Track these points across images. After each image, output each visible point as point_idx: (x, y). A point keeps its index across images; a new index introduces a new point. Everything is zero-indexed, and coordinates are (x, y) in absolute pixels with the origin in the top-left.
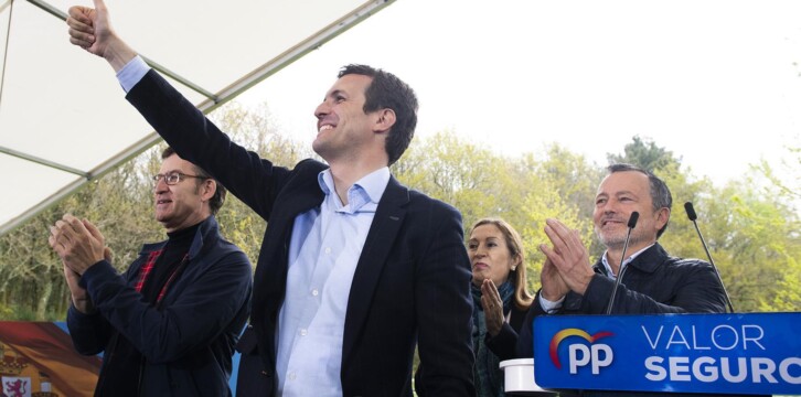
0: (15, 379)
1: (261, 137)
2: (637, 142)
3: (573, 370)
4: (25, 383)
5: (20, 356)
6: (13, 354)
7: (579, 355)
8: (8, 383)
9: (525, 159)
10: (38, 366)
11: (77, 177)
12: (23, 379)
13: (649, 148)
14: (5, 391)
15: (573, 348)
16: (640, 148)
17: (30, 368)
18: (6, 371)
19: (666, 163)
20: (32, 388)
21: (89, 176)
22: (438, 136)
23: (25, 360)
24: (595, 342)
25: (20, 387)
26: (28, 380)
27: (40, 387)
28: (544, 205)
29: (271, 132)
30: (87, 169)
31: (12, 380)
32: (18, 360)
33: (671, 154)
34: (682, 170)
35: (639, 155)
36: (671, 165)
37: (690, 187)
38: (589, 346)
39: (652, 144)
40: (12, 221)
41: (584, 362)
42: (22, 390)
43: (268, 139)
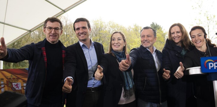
0: (16, 83)
1: (66, 22)
2: (153, 23)
3: (210, 68)
4: (19, 84)
5: (17, 77)
6: (15, 77)
7: (211, 65)
8: (14, 84)
9: (129, 27)
10: (22, 79)
11: (27, 31)
12: (18, 83)
13: (156, 25)
14: (14, 86)
15: (210, 64)
16: (153, 25)
17: (20, 80)
18: (14, 81)
19: (160, 28)
20: (21, 85)
21: (30, 31)
22: (110, 22)
23: (18, 78)
24: (215, 62)
25: (18, 85)
26: (20, 83)
27: (23, 85)
28: (137, 37)
29: (69, 20)
30: (29, 29)
31: (15, 84)
32: (17, 79)
33: (160, 26)
34: (162, 30)
35: (154, 26)
36: (161, 29)
37: (164, 33)
38: (213, 63)
39: (156, 24)
40: (9, 43)
41: (212, 67)
42: (18, 86)
43: (68, 22)
